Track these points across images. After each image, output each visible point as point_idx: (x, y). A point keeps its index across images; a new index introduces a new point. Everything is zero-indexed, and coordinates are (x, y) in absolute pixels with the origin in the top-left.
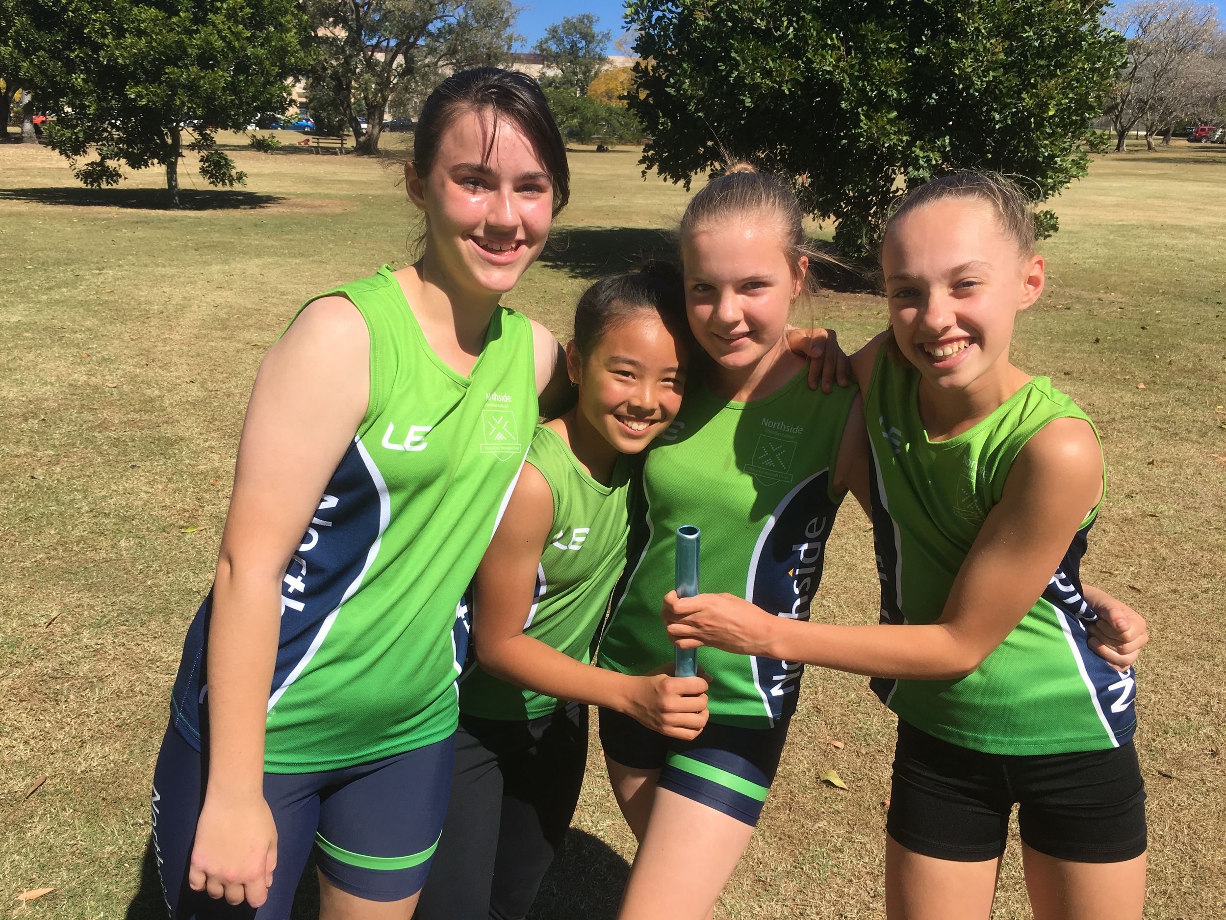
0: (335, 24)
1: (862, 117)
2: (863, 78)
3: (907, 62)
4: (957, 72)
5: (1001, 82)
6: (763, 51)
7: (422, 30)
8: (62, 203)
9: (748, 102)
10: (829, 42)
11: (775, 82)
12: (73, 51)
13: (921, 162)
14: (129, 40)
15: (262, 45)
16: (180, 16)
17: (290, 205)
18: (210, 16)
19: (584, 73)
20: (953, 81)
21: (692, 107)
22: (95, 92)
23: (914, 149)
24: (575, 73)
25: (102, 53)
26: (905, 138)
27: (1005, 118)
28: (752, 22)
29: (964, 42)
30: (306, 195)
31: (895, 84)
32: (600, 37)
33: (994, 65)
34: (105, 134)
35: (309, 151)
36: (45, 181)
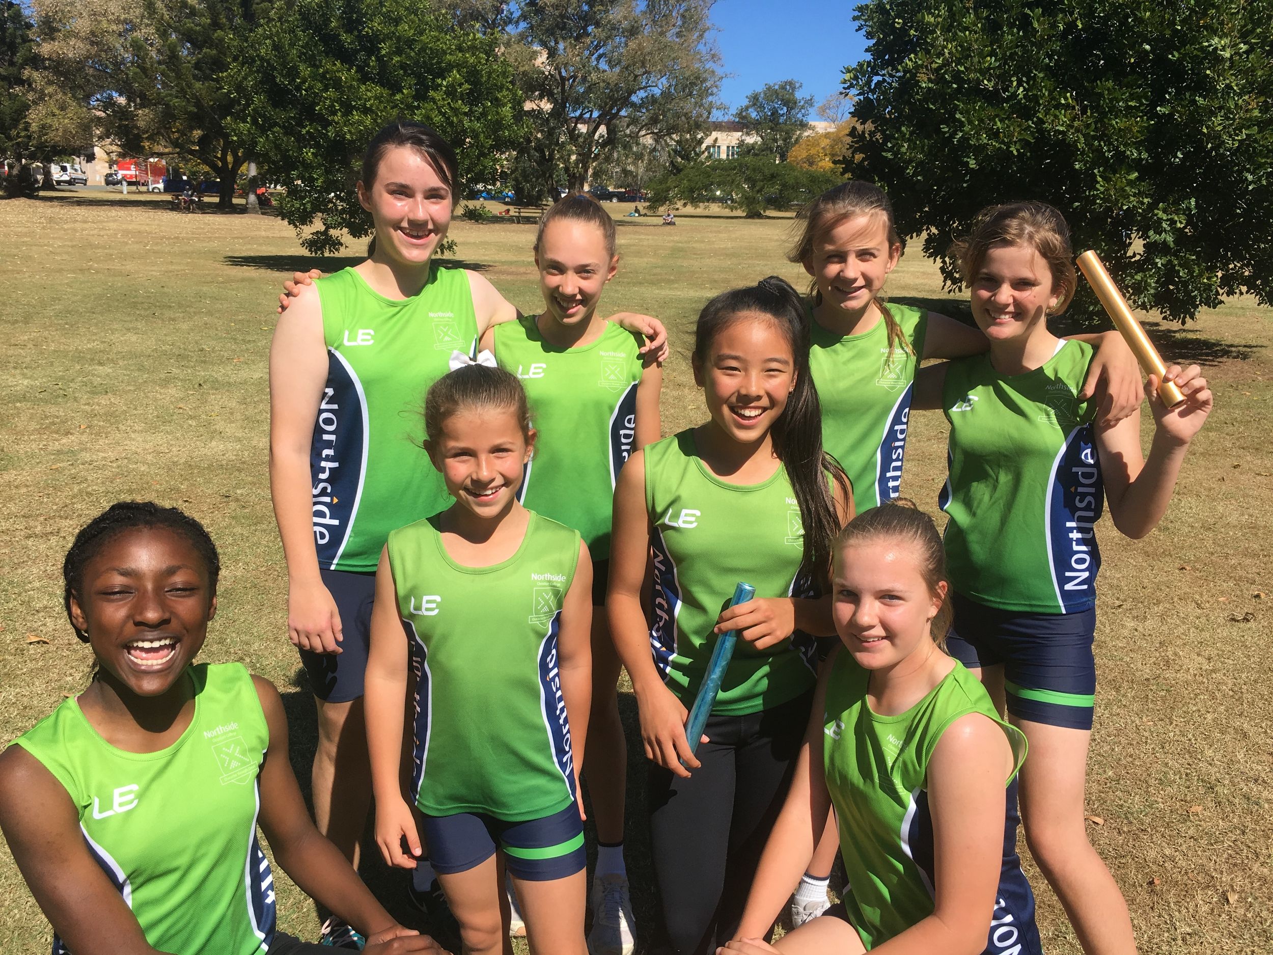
0: (541, 97)
1: (1099, 179)
2: (1100, 139)
3: (1149, 119)
4: (1205, 131)
5: (1256, 141)
6: (991, 112)
7: (625, 102)
8: (288, 270)
9: (972, 164)
10: (1063, 101)
11: (1003, 142)
12: (304, 127)
13: (1164, 225)
14: (356, 116)
15: (478, 119)
16: (403, 93)
17: (496, 273)
18: (431, 93)
19: (785, 140)
20: (1201, 140)
21: (910, 171)
22: (323, 165)
23: (1156, 211)
24: (776, 140)
25: (330, 128)
26: (1146, 200)
27: (1260, 179)
28: (979, 82)
29: (1212, 100)
30: (511, 263)
31: (1134, 143)
32: (802, 103)
33: (1248, 123)
34: (331, 205)
35: (511, 220)
36: (270, 249)
